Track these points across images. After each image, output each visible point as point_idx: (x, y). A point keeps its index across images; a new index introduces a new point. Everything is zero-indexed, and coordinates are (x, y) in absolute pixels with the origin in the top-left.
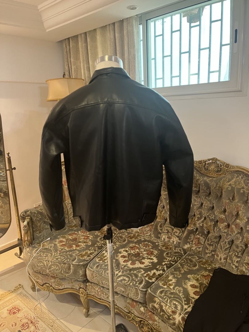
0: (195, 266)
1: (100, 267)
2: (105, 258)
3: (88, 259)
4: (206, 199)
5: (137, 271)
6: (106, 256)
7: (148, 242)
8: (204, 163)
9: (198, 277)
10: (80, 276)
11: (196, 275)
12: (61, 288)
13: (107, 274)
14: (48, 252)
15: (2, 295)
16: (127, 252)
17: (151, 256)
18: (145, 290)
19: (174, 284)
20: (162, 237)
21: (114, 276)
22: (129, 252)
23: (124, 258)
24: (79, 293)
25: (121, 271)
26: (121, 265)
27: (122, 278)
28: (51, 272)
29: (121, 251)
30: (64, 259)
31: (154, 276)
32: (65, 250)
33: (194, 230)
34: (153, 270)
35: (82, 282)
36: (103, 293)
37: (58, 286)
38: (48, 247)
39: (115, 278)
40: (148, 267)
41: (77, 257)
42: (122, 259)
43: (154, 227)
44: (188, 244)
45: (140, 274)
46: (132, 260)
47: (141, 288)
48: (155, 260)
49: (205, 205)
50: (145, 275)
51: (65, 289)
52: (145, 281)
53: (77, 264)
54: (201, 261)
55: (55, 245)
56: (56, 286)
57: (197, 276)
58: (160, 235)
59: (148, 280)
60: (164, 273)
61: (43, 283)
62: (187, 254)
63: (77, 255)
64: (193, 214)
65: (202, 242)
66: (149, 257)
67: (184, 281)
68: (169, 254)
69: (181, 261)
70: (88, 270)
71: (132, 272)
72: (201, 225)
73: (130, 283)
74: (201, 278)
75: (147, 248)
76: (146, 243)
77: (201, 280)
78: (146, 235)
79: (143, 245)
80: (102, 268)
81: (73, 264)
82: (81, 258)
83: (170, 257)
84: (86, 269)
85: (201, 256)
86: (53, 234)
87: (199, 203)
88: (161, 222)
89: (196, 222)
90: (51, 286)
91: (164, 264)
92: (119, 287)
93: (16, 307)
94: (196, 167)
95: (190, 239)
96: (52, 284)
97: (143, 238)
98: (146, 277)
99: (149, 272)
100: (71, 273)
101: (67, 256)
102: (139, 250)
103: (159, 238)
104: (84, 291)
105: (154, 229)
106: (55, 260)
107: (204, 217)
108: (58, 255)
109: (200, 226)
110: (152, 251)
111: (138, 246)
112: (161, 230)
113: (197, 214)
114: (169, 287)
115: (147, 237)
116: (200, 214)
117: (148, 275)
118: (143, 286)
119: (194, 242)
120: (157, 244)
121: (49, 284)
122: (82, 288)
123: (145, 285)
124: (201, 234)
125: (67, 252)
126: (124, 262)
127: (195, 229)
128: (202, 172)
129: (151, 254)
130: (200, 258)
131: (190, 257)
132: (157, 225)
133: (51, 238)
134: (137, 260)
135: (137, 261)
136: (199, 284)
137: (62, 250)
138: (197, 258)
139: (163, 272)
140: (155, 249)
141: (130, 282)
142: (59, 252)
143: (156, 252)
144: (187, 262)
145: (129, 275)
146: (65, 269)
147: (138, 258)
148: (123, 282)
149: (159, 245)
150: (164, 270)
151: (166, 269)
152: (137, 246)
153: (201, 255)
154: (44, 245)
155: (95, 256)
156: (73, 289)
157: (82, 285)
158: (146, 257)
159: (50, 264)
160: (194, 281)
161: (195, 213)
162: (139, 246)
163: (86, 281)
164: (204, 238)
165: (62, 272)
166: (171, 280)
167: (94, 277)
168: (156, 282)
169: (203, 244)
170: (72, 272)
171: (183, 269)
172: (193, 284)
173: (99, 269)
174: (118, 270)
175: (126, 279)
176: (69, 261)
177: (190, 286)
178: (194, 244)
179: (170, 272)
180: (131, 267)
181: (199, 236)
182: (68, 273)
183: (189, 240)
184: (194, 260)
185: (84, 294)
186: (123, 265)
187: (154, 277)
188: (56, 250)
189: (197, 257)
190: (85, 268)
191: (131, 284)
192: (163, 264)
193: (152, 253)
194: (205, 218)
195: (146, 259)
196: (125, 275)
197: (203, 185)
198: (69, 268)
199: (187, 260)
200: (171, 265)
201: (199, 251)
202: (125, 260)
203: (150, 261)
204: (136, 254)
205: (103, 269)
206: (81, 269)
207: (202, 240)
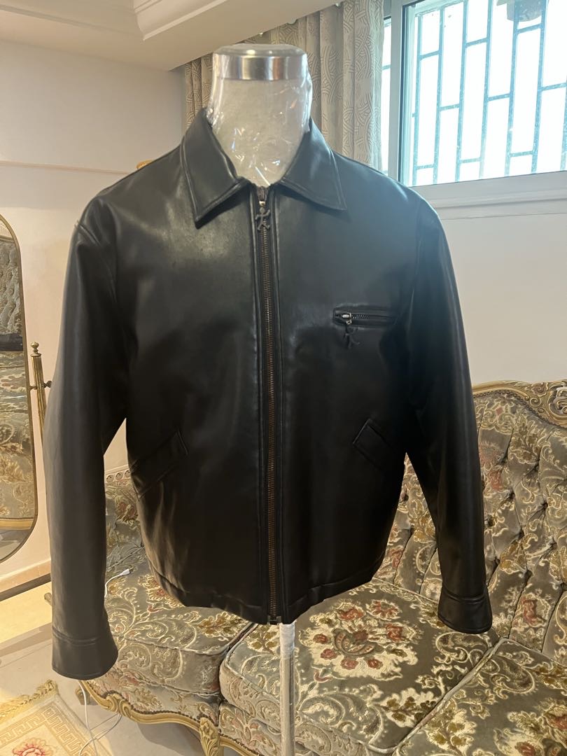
0: (526, 683)
1: (259, 665)
2: (271, 640)
3: (225, 639)
4: (558, 492)
5: (361, 688)
6: (275, 633)
7: (388, 600)
8: (551, 392)
9: (537, 720)
10: (204, 686)
11: (532, 713)
12: (150, 708)
13: (276, 691)
14: (122, 611)
15: (4, 705)
16: (333, 626)
17: (398, 644)
18: (385, 751)
19: (468, 739)
20: (425, 587)
21: (297, 699)
22: (337, 626)
23: (323, 642)
24: (198, 727)
25: (317, 686)
26: (316, 666)
27: (317, 707)
28: (126, 666)
29: (315, 622)
30: (161, 634)
31: (409, 709)
32: (167, 606)
33: (520, 576)
34: (405, 688)
35: (207, 701)
36: (263, 739)
37: (143, 702)
38: (123, 595)
39: (299, 704)
40: (392, 678)
41: (198, 630)
42: (318, 648)
43: (404, 557)
44: (502, 614)
45: (369, 699)
46: (344, 651)
47: (372, 745)
48: (411, 658)
49: (553, 510)
50: (384, 703)
51: (161, 712)
52: (385, 722)
53: (196, 651)
54: (543, 670)
55: (141, 589)
56: (139, 704)
57: (533, 716)
58: (421, 581)
59: (393, 719)
60: (436, 700)
61: (105, 691)
62: (499, 644)
63: (195, 626)
64: (517, 532)
65: (545, 612)
66: (394, 646)
67: (499, 733)
68: (450, 641)
69: (484, 666)
70: (225, 672)
71: (347, 690)
72: (542, 564)
73: (342, 725)
74: (546, 723)
75: (385, 619)
76: (383, 601)
77: (546, 731)
78: (382, 577)
79: (374, 607)
80: (264, 671)
81: (184, 652)
82: (207, 635)
83: (452, 651)
84: (219, 667)
85: (540, 651)
86: (138, 560)
87: (537, 502)
88: (425, 545)
89: (527, 554)
90: (127, 700)
91: (435, 670)
92: (310, 733)
93: (36, 745)
94: (528, 400)
95: (510, 601)
96: (127, 696)
97: (374, 587)
98: (386, 709)
99: (395, 696)
100: (180, 677)
101: (171, 626)
102: (365, 622)
103: (417, 589)
104: (212, 725)
105: (405, 566)
106: (137, 637)
107: (551, 541)
108: (147, 621)
109: (538, 567)
110: (401, 628)
111: (361, 608)
112: (425, 567)
113: (530, 532)
114: (454, 748)
115: (385, 583)
116: (540, 532)
117: (392, 703)
118: (380, 737)
119: (519, 612)
120: (412, 606)
121: (121, 695)
122: (207, 717)
123: (386, 734)
124: (540, 591)
125: (169, 614)
126: (322, 656)
127: (521, 572)
128: (544, 416)
129: (397, 636)
130: (538, 659)
131: (509, 656)
132: (413, 553)
133: (131, 571)
134: (361, 653)
135: (361, 656)
136: (544, 742)
137: (158, 605)
138: (531, 660)
139: (434, 697)
140: (408, 622)
141: (340, 722)
142: (150, 613)
143: (411, 633)
144: (503, 672)
145: (339, 699)
146: (164, 663)
147: (361, 646)
148: (322, 719)
149: (418, 609)
150: (437, 692)
151: (442, 687)
152: (357, 608)
153: (542, 651)
154: (112, 588)
155: (244, 629)
156: (183, 715)
157: (206, 709)
158: (384, 645)
159: (125, 645)
160: (527, 733)
161: (524, 529)
162: (365, 609)
163: (218, 700)
164: (549, 602)
165: (156, 671)
166: (461, 727)
167: (240, 695)
168: (417, 728)
169: (547, 618)
170: (182, 673)
171: (492, 692)
172: (523, 741)
173: (255, 673)
174: (307, 682)
175: (330, 713)
176: (175, 641)
177: (515, 747)
178: (521, 616)
179: (457, 700)
180: (345, 673)
181: (536, 595)
182: (169, 674)
183: (504, 604)
184: (521, 664)
185: (210, 733)
186: (321, 666)
187: (410, 711)
188: (142, 607)
189: (531, 656)
190: (217, 664)
191: (345, 728)
192: (435, 672)
193: (400, 635)
194: (553, 546)
195: (385, 653)
196: (328, 701)
197: (550, 452)
198: (174, 663)
199: (501, 665)
200: (456, 676)
201: (536, 640)
202: (325, 651)
203: (397, 660)
204: (357, 633)
205: (266, 675)
206: (206, 669)
207: (543, 608)
